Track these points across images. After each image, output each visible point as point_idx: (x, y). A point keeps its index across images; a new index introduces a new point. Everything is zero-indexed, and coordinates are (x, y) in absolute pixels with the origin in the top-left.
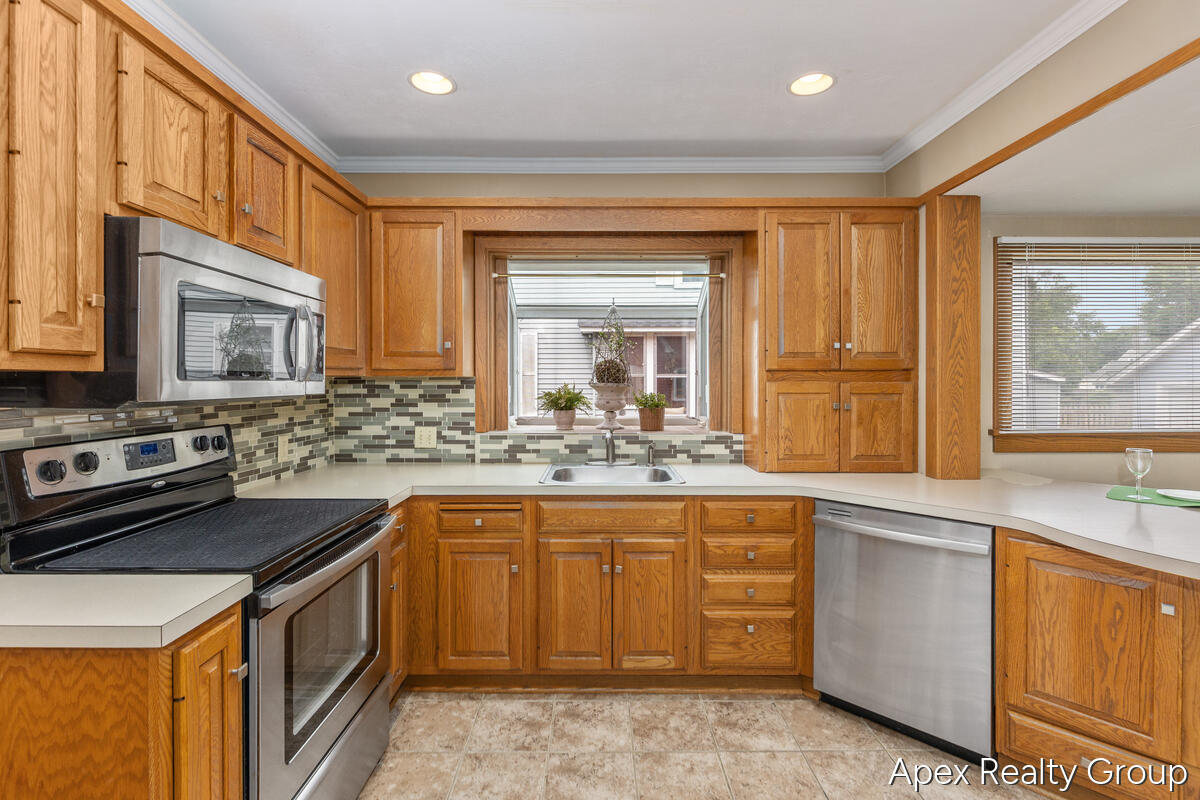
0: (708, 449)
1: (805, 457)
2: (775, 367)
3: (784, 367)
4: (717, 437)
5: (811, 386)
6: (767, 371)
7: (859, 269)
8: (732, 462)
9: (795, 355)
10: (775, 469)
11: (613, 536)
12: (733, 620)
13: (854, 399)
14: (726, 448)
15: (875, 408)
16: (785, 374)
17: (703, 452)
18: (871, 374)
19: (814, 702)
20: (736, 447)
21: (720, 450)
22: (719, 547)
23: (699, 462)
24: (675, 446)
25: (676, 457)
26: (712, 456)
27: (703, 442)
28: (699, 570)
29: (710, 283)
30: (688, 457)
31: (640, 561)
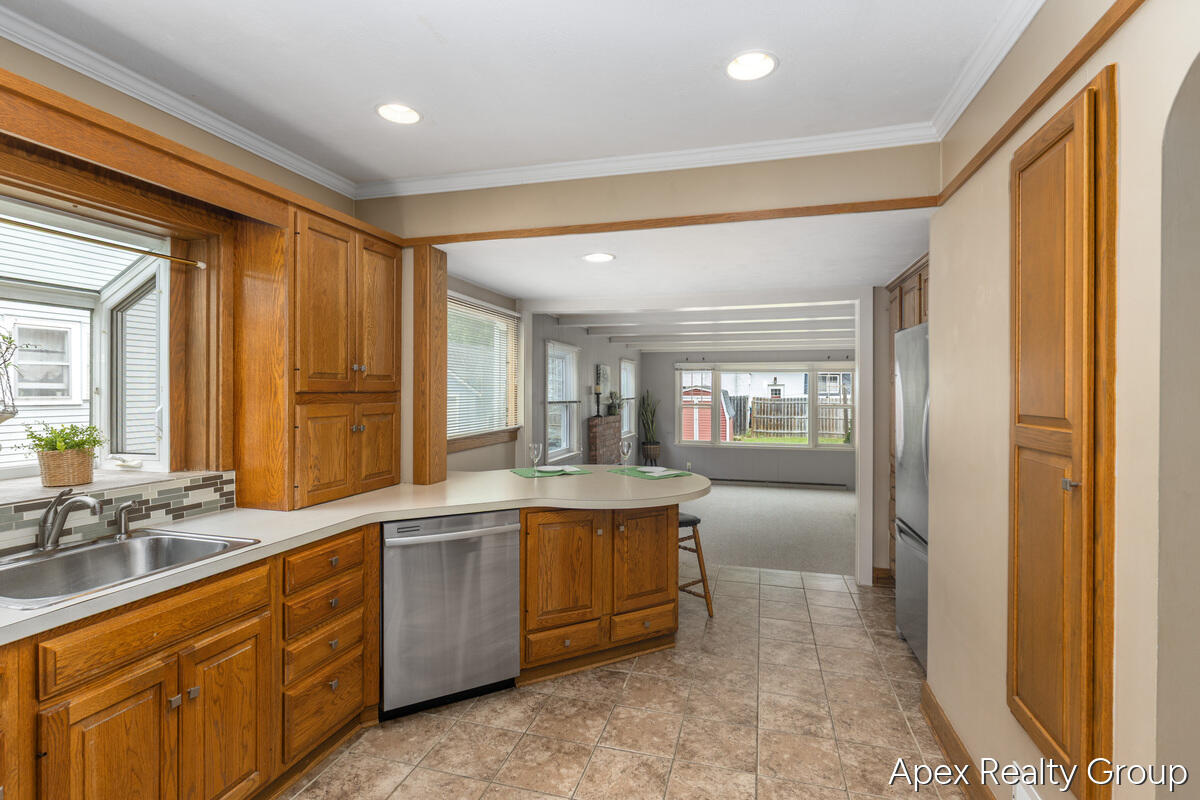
0: (194, 497)
1: (329, 485)
2: (305, 389)
3: (314, 389)
4: (204, 479)
5: (332, 409)
6: (297, 394)
7: (369, 295)
8: (223, 507)
9: (321, 375)
10: (306, 504)
11: (176, 649)
12: (315, 686)
13: (365, 421)
14: (216, 491)
15: (378, 428)
16: (311, 396)
17: (186, 502)
18: (374, 396)
19: (375, 727)
20: (227, 488)
21: (208, 495)
22: (303, 607)
23: (182, 516)
24: (147, 501)
25: (148, 516)
26: (199, 505)
27: (187, 489)
28: (281, 643)
29: (172, 269)
30: (167, 513)
31: (219, 666)
